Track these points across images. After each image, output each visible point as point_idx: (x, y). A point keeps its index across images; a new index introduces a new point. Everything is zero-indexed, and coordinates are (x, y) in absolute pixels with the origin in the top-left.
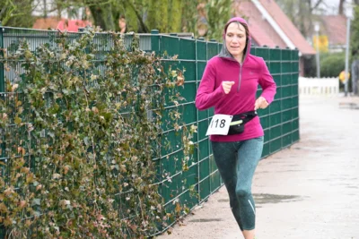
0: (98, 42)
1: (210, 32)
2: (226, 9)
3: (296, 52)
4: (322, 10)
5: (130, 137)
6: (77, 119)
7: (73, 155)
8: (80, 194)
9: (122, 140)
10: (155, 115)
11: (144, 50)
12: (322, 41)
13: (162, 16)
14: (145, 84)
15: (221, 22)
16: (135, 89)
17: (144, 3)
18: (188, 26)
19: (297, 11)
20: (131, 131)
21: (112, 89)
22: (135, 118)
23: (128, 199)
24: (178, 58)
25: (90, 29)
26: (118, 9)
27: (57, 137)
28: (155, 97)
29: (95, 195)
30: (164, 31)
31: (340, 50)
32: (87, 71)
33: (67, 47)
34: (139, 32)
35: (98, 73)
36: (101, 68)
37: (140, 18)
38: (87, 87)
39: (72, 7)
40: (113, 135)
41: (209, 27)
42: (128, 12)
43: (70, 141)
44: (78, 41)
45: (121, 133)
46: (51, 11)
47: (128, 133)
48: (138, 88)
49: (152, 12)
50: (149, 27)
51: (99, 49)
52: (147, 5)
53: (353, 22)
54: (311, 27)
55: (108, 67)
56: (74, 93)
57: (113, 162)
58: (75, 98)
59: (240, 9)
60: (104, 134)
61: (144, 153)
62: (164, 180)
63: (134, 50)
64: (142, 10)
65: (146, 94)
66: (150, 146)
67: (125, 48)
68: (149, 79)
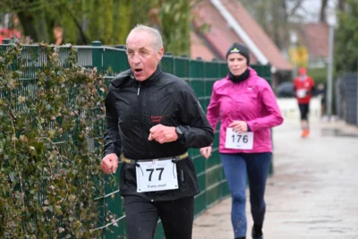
0: (27, 56)
2: (184, 16)
3: (268, 67)
4: (300, 17)
5: (67, 172)
9: (57, 175)
10: (97, 145)
11: (84, 64)
12: (300, 54)
13: (106, 23)
14: (85, 108)
15: (178, 31)
16: (72, 113)
17: (84, 8)
19: (269, 18)
20: (67, 164)
21: (44, 113)
22: (73, 148)
25: (16, 40)
26: (52, 16)
28: (97, 122)
30: (109, 43)
31: (320, 65)
32: (13, 91)
34: (78, 44)
35: (26, 94)
36: (30, 88)
37: (79, 27)
38: (13, 111)
40: (45, 169)
42: (64, 19)
45: (56, 167)
47: (64, 166)
48: (76, 112)
49: (94, 20)
51: (28, 64)
52: (88, 11)
53: (336, 32)
54: (287, 38)
55: (39, 86)
57: (46, 202)
59: (200, 15)
60: (35, 169)
61: (83, 191)
62: (109, 224)
63: (71, 66)
64: (81, 17)
65: (86, 119)
66: (91, 183)
67: (60, 63)
68: (89, 100)
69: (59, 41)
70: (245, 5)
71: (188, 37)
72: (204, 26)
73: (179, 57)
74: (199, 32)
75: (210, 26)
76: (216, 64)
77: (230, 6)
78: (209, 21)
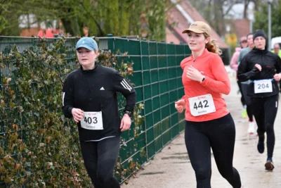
0: (69, 45)
1: (150, 34)
2: (162, 17)
4: (231, 15)
6: (55, 102)
7: (53, 129)
8: (60, 157)
11: (102, 49)
12: (232, 38)
13: (115, 24)
15: (158, 27)
17: (101, 15)
18: (134, 31)
19: (213, 17)
24: (128, 54)
25: (62, 35)
26: (82, 20)
27: (41, 116)
29: (71, 158)
30: (117, 35)
32: (61, 66)
33: (46, 50)
34: (98, 36)
35: (69, 67)
36: (71, 64)
37: (99, 26)
38: (62, 78)
39: (48, 20)
41: (149, 31)
42: (89, 22)
43: (51, 119)
44: (54, 45)
46: (33, 23)
49: (108, 21)
51: (69, 50)
52: (103, 16)
53: (254, 24)
54: (224, 29)
55: (77, 63)
56: (52, 83)
58: (53, 87)
59: (171, 17)
64: (99, 20)
70: (198, 10)
71: (164, 31)
72: (174, 23)
73: (160, 42)
74: (171, 28)
75: (177, 23)
76: (183, 46)
77: (189, 11)
78: (177, 21)
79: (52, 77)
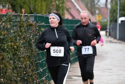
0: (14, 18)
2: (63, 5)
4: (99, 5)
5: (26, 54)
6: (5, 47)
7: (4, 61)
8: (7, 76)
9: (23, 55)
11: (31, 20)
12: (99, 17)
13: (38, 7)
14: (32, 34)
15: (61, 10)
16: (28, 36)
17: (31, 2)
18: (48, 11)
19: (89, 5)
20: (26, 52)
21: (19, 36)
22: (28, 47)
23: (25, 78)
24: (44, 24)
25: (10, 13)
26: (21, 5)
28: (36, 39)
29: (13, 77)
30: (39, 14)
31: (106, 20)
32: (9, 29)
33: (2, 20)
34: (30, 14)
35: (14, 30)
36: (15, 28)
37: (30, 8)
38: (9, 35)
39: (4, 4)
40: (19, 53)
42: (25, 6)
43: (3, 56)
44: (6, 17)
45: (23, 53)
47: (25, 52)
48: (29, 35)
49: (35, 6)
50: (33, 12)
51: (14, 20)
52: (33, 3)
53: (111, 10)
54: (95, 12)
55: (18, 27)
56: (4, 37)
57: (20, 64)
58: (5, 39)
59: (68, 5)
60: (16, 53)
61: (31, 60)
62: (40, 71)
63: (27, 21)
64: (30, 5)
65: (32, 38)
66: (34, 58)
67: (24, 20)
68: (33, 32)
69: (24, 13)
70: (82, 1)
71: (64, 12)
72: (69, 8)
74: (67, 10)
75: (71, 8)
76: (73, 20)
77: (77, 2)
78: (71, 7)
79: (4, 34)
